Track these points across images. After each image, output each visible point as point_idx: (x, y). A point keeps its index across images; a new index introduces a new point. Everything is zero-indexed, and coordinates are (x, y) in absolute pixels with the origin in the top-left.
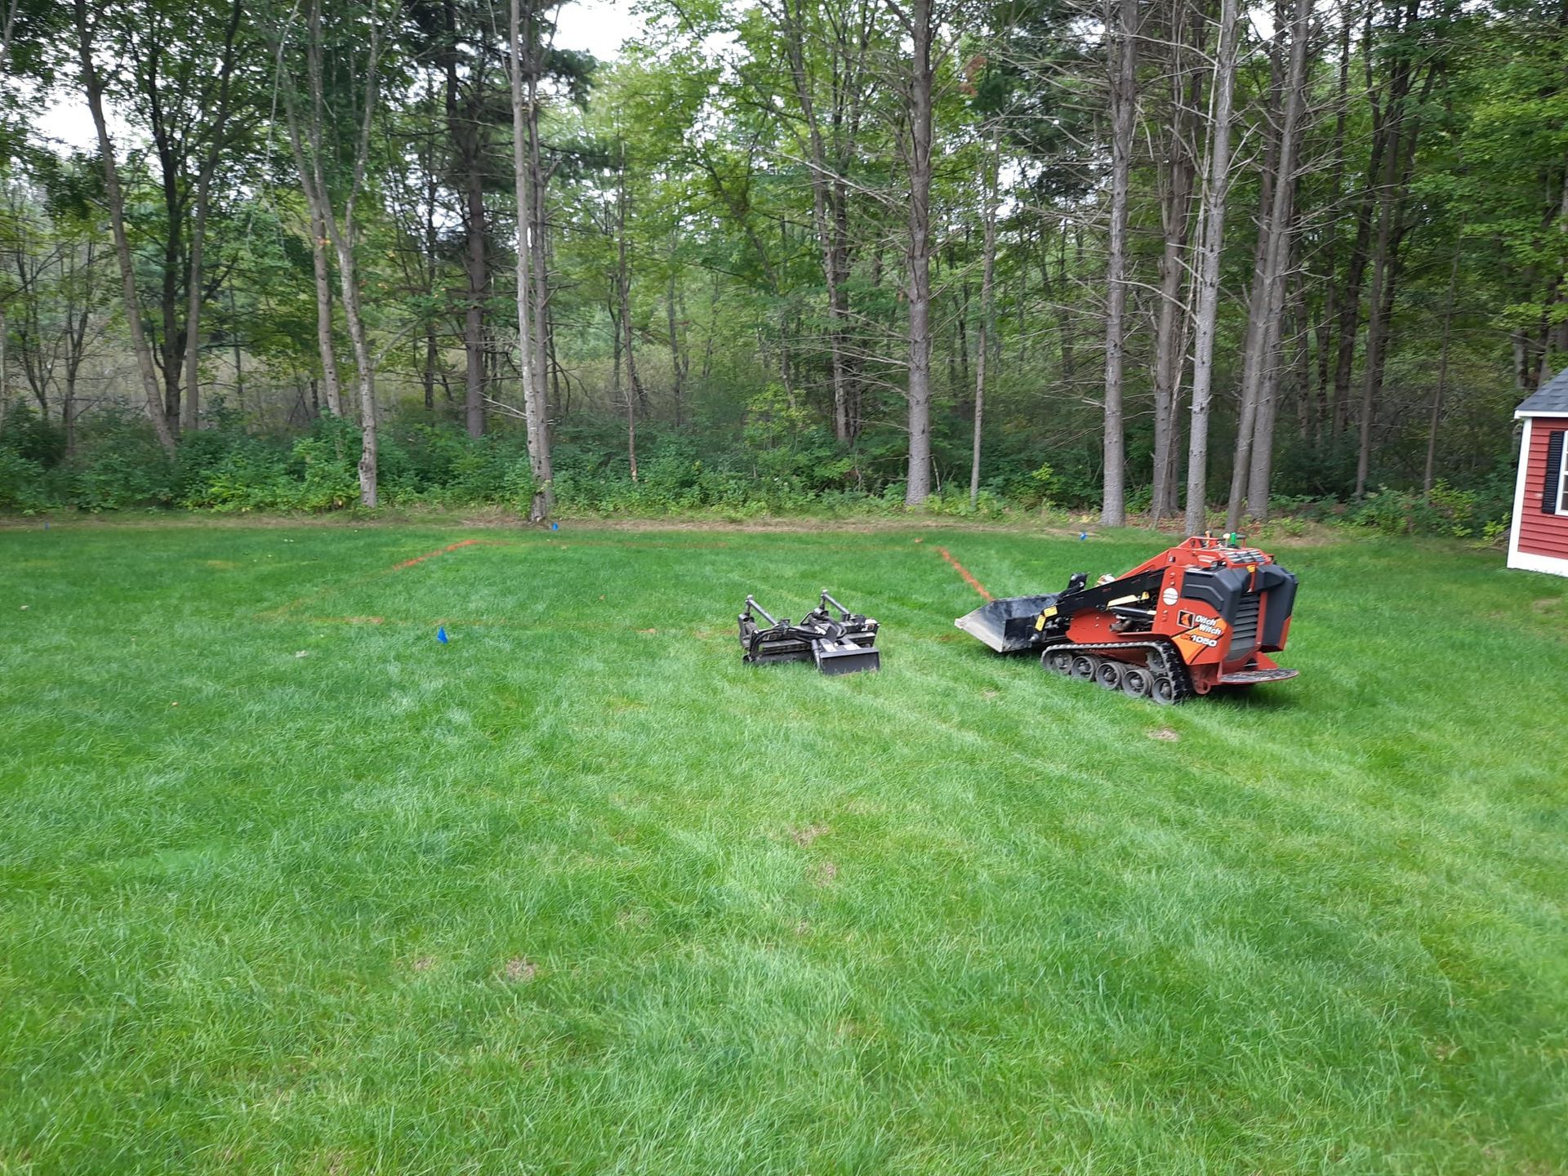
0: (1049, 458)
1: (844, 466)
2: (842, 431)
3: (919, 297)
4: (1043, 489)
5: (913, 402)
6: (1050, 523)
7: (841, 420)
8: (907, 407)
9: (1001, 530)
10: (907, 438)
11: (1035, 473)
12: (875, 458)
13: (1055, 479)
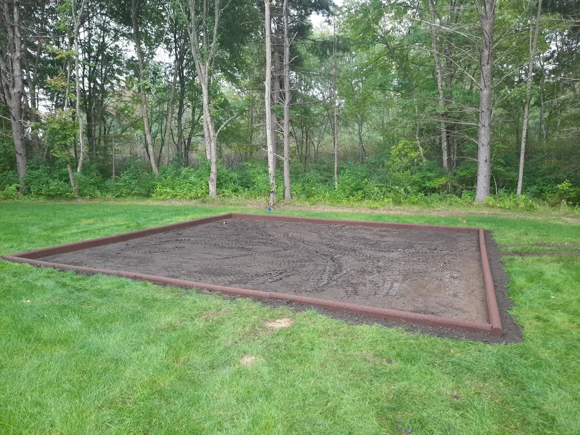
0: (569, 177)
1: (442, 181)
2: (445, 164)
3: (485, 86)
4: (563, 195)
5: (480, 146)
6: (566, 215)
7: (445, 158)
8: (477, 148)
9: (531, 217)
10: (476, 164)
11: (559, 186)
12: (461, 177)
13: (572, 190)
